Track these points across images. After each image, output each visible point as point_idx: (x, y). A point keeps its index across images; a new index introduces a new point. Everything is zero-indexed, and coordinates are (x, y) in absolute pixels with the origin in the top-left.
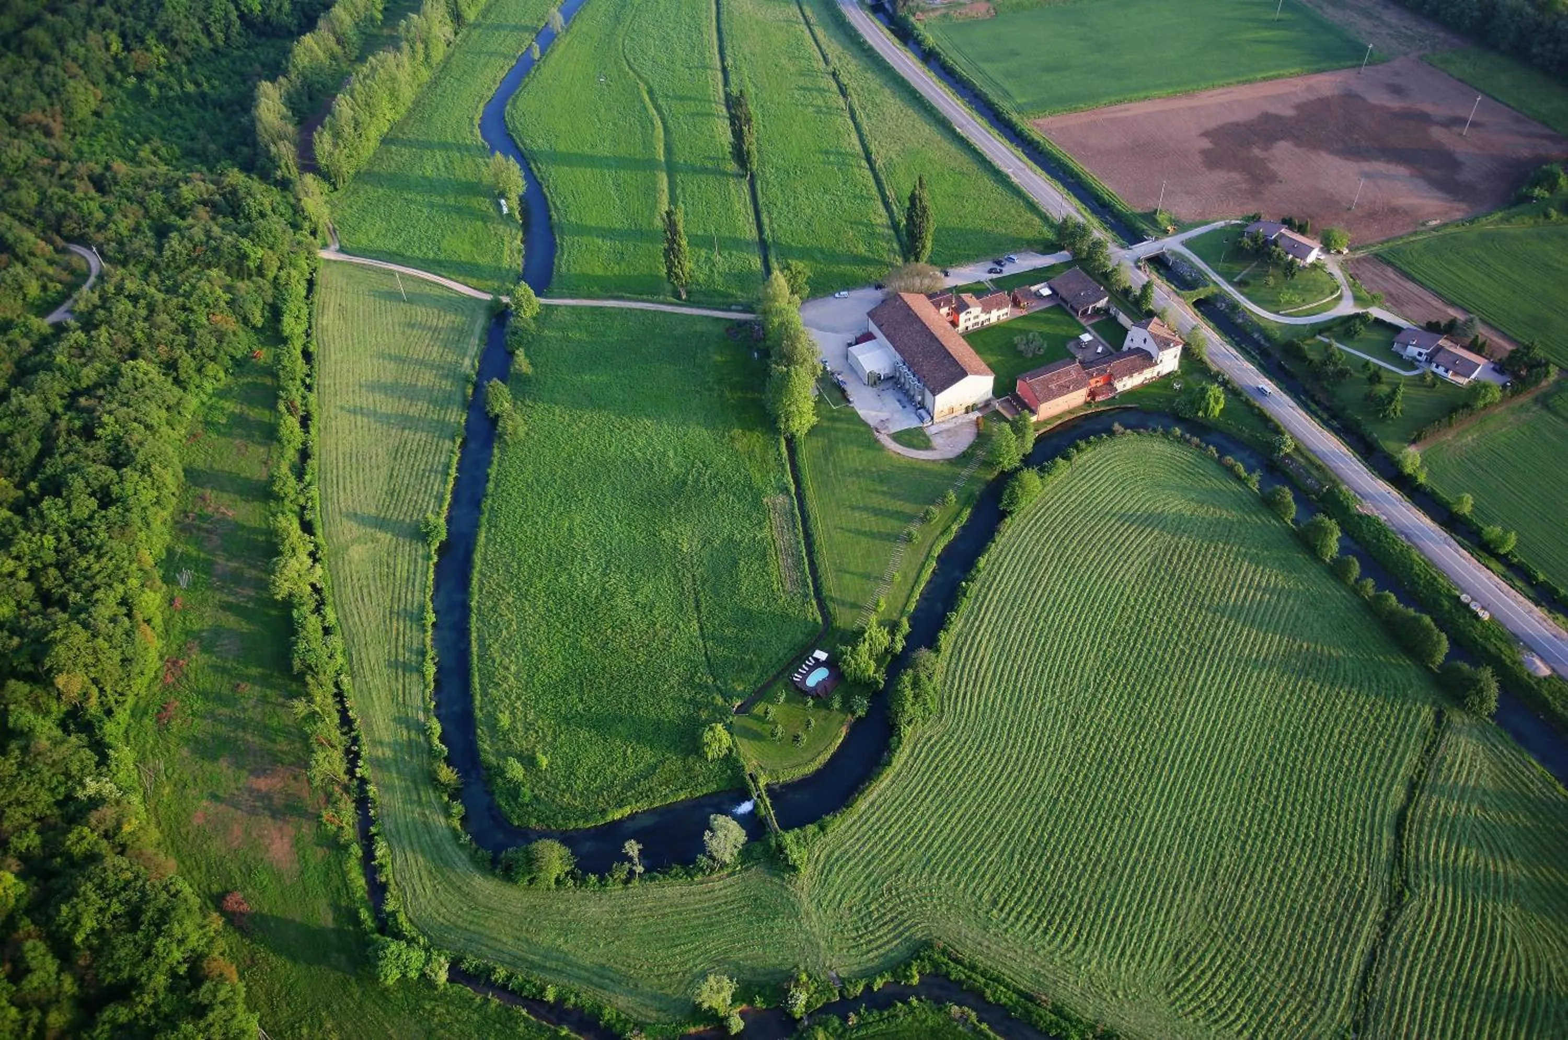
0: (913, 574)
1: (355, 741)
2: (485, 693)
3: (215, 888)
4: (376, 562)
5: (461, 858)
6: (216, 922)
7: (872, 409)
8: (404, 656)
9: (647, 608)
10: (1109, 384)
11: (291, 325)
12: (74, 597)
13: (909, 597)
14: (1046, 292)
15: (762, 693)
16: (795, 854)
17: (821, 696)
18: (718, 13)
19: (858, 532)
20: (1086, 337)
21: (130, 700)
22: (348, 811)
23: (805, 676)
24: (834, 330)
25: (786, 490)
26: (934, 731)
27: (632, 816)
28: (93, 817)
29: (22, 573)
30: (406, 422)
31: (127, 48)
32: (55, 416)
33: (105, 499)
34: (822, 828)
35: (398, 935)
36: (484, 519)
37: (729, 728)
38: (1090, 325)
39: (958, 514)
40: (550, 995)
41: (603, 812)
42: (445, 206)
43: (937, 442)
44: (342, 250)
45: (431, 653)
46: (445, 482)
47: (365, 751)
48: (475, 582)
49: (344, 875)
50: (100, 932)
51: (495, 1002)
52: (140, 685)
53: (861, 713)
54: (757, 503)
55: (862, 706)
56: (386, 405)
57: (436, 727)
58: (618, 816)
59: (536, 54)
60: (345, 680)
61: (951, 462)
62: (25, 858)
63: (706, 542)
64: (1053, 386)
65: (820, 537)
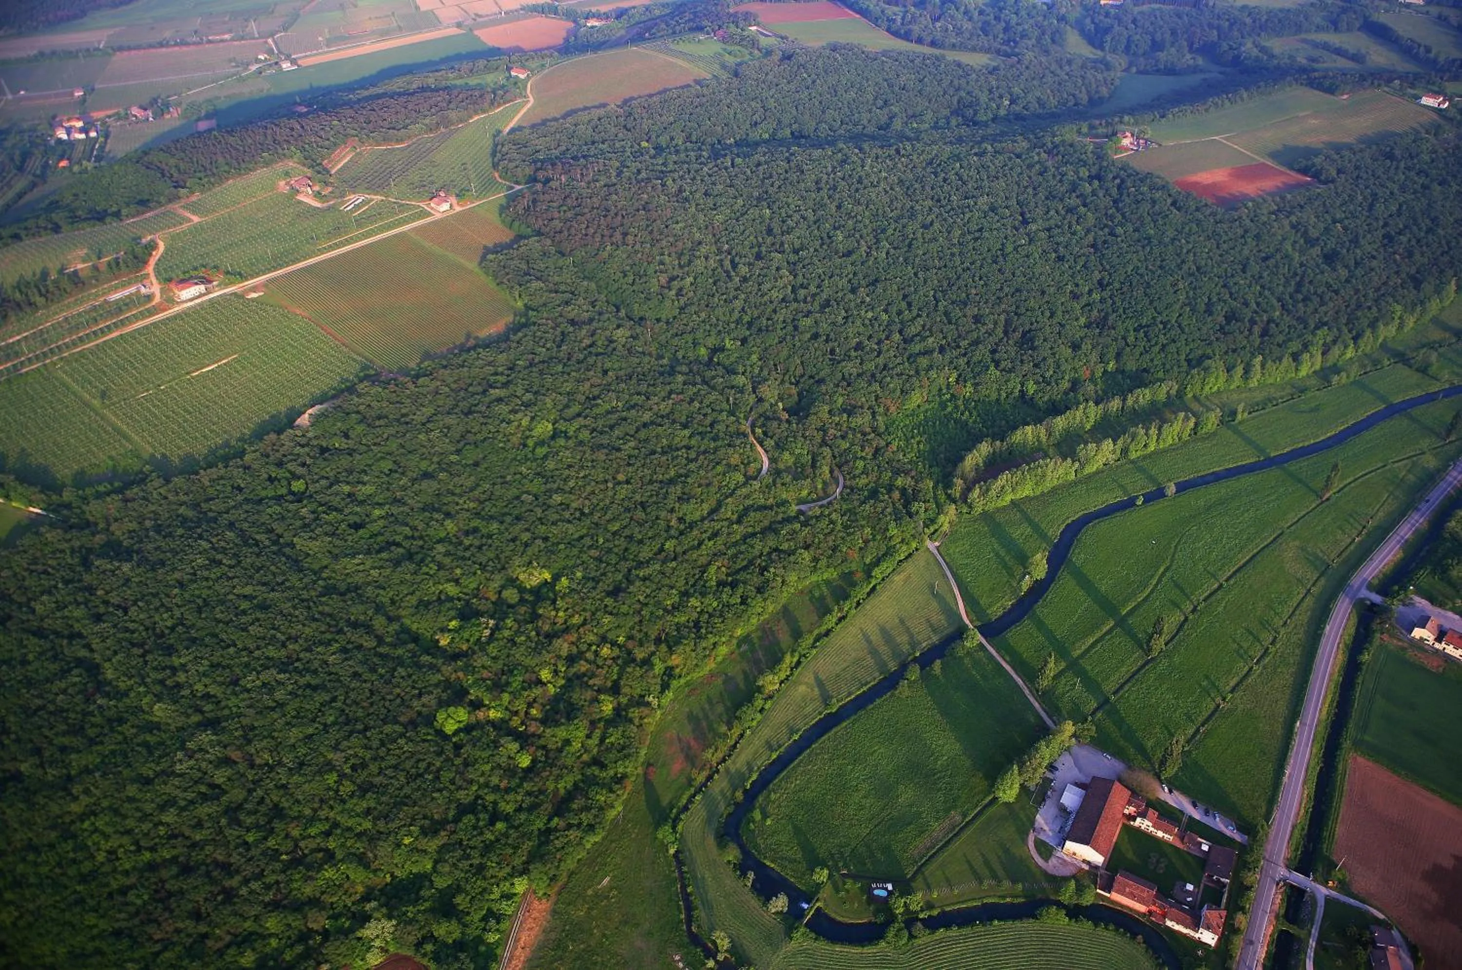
0: (965, 898)
1: (730, 756)
2: (780, 781)
3: (652, 761)
4: (804, 699)
5: (715, 825)
6: (640, 770)
7: (1045, 820)
8: (774, 743)
9: (862, 808)
10: (1164, 916)
11: (877, 572)
12: (703, 631)
13: (953, 904)
14: (1205, 848)
15: (855, 877)
16: (797, 935)
17: (872, 899)
18: (1267, 546)
19: (968, 862)
20: (1190, 887)
21: (688, 678)
22: (701, 778)
23: (877, 888)
24: (1080, 770)
25: (965, 816)
26: (891, 954)
27: (773, 869)
28: (642, 709)
29: (698, 610)
30: (874, 652)
31: (957, 382)
32: (761, 554)
33: (744, 601)
34: (816, 939)
35: (674, 827)
36: (853, 718)
37: (830, 876)
38: (1205, 885)
39: (1017, 897)
40: (689, 890)
41: (765, 858)
42: (1003, 559)
43: (1053, 861)
44: (938, 548)
45: (782, 749)
46: (859, 689)
47: (729, 762)
48: (823, 738)
49: (683, 794)
50: (612, 744)
51: (676, 874)
52: (695, 675)
53: (878, 921)
54: (947, 811)
55: (881, 919)
56: (876, 638)
57: (755, 777)
58: (768, 863)
59: (1139, 502)
60: (748, 732)
61: (1045, 873)
62: (619, 704)
63: (911, 806)
64: (1127, 890)
65: (952, 847)
